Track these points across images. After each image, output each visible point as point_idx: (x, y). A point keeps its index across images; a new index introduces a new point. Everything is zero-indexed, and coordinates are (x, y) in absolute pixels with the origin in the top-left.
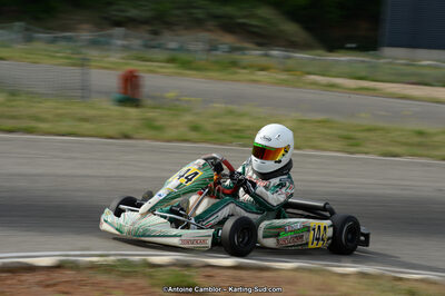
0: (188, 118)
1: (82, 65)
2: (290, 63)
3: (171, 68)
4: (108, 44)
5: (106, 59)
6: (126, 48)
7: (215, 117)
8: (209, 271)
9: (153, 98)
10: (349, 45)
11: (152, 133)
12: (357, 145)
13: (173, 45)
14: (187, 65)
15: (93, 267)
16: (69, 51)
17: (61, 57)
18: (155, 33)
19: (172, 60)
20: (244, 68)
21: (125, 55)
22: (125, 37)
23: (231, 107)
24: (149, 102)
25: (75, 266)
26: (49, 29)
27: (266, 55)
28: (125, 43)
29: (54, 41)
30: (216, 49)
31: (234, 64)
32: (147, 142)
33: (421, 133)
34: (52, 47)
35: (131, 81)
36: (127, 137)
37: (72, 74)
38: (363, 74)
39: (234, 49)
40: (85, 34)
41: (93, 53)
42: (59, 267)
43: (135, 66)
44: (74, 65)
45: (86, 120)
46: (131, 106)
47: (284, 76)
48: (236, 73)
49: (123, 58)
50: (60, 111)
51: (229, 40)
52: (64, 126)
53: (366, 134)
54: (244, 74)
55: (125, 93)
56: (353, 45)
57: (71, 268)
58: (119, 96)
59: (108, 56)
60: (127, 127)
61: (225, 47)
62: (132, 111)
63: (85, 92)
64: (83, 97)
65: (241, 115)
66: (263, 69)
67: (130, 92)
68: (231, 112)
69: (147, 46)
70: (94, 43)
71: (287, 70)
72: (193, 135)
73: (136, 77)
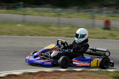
1: (93, 19)
4: (102, 12)
5: (102, 17)
6: (107, 13)
9: (114, 28)
11: (112, 37)
16: (90, 15)
21: (107, 15)
22: (107, 10)
28: (108, 12)
29: (86, 12)
32: (110, 40)
34: (85, 14)
35: (107, 23)
36: (104, 38)
37: (90, 21)
40: (96, 10)
41: (97, 15)
42: (82, 71)
43: (110, 19)
44: (91, 19)
45: (93, 34)
55: (106, 26)
58: (104, 27)
59: (101, 16)
60: (104, 36)
62: (107, 31)
64: (93, 28)
67: (107, 26)
69: (115, 13)
70: (98, 12)
73: (109, 21)
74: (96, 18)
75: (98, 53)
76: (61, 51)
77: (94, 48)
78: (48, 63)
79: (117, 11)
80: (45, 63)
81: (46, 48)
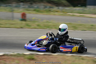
0: (37, 23)
1: (12, 12)
2: (64, 10)
3: (34, 12)
4: (20, 7)
5: (19, 10)
7: (43, 23)
8: (38, 56)
9: (29, 19)
10: (79, 6)
11: (28, 27)
12: (76, 28)
13: (36, 7)
14: (38, 11)
15: (11, 55)
16: (9, 9)
17: (8, 10)
18: (31, 4)
19: (35, 10)
20: (52, 12)
21: (23, 9)
22: (23, 5)
23: (47, 21)
24: (28, 20)
25: (7, 55)
26: (5, 4)
27: (59, 8)
28: (24, 6)
29: (6, 6)
30: (46, 7)
31: (50, 11)
32: (26, 29)
33: (92, 25)
34: (6, 8)
35: (24, 15)
36: (22, 28)
37: (10, 14)
38: (81, 12)
39: (50, 7)
40: (14, 4)
41: (16, 9)
42: (4, 55)
43: (26, 12)
44: (11, 12)
45: (12, 24)
46: (24, 21)
47: (62, 13)
48: (50, 13)
49: (23, 10)
50: (6, 22)
51: (49, 5)
52: (7, 26)
53: (79, 26)
54: (52, 13)
56: (80, 5)
57: (6, 56)
58: (21, 19)
60: (22, 26)
61: (48, 7)
62: (24, 22)
63: (13, 18)
64: (12, 19)
65: (50, 23)
66: (57, 12)
67: (24, 18)
68: (48, 22)
69: (29, 7)
70: (16, 7)
71: (63, 12)
72: (38, 27)
73: (25, 14)
74: (14, 11)
75: (75, 42)
76: (50, 40)
77: (72, 38)
78: (43, 50)
79: (31, 6)
80: (41, 50)
81: (40, 38)
